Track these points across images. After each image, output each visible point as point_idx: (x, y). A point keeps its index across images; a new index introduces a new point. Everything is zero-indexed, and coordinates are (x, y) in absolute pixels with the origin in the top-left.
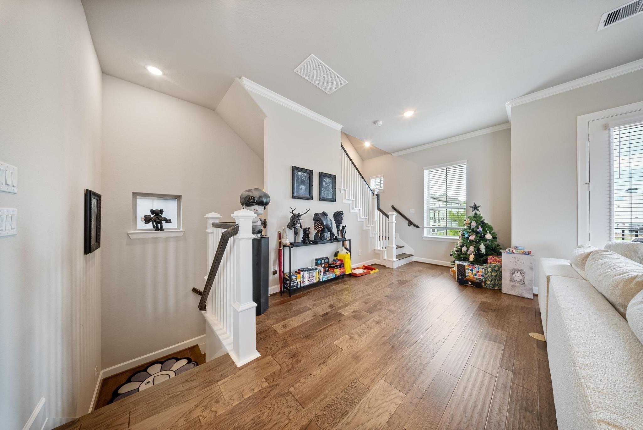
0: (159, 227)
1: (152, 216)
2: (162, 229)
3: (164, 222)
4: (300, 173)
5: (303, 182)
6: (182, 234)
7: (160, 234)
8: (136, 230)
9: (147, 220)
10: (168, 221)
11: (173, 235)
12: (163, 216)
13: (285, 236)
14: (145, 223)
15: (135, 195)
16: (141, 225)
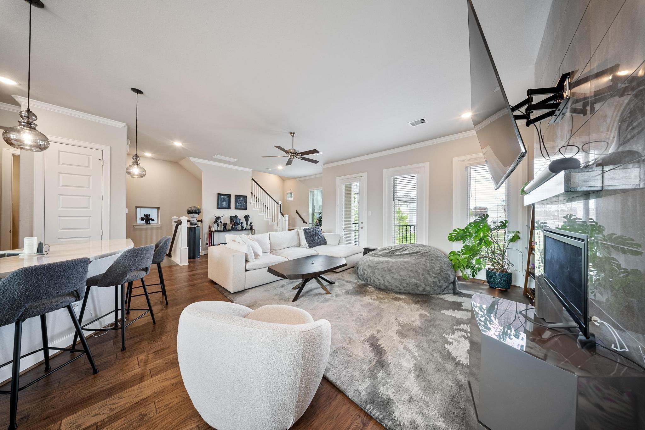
0: (148, 223)
1: (145, 217)
2: (149, 224)
3: (150, 220)
4: (222, 196)
5: (224, 201)
6: (159, 226)
7: (149, 226)
8: (136, 224)
9: (142, 219)
10: (153, 220)
11: (155, 227)
12: (150, 217)
13: (213, 227)
14: (142, 221)
15: (137, 207)
16: (139, 221)
